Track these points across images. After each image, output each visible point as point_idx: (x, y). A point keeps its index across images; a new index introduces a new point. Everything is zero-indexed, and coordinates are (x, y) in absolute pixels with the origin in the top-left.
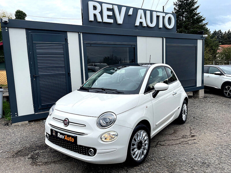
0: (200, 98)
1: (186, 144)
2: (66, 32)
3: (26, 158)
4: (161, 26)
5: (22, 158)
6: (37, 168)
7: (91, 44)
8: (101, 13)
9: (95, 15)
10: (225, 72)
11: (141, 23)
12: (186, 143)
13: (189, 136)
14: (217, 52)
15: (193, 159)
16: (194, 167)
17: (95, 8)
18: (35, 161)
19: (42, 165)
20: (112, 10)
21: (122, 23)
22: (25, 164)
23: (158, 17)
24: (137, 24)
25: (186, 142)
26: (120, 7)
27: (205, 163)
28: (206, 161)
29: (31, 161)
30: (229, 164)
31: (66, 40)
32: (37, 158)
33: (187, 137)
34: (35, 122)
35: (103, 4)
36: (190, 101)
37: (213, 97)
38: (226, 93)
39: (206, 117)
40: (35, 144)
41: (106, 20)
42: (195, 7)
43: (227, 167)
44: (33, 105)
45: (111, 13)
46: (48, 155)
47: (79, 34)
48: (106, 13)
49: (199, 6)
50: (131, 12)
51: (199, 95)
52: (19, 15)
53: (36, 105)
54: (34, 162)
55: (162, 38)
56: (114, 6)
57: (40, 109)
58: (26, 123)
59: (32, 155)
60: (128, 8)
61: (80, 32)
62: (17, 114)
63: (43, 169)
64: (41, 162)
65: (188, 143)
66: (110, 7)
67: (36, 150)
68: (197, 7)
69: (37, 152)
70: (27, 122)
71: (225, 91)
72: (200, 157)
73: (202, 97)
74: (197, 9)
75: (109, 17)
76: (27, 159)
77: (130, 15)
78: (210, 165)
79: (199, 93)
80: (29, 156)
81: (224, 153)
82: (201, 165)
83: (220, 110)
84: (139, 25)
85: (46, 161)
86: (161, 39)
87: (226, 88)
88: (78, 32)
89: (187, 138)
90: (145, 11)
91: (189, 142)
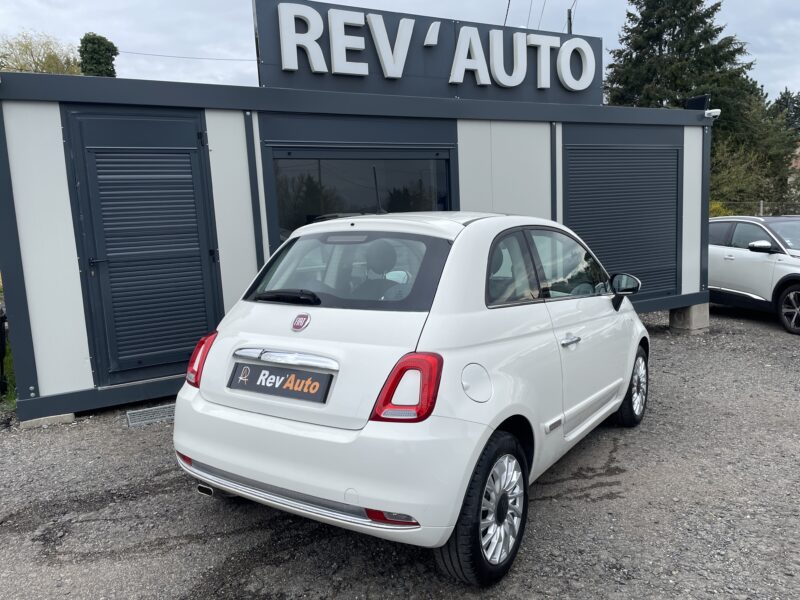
0: (693, 333)
1: (580, 498)
2: (202, 110)
3: (27, 540)
4: (544, 81)
5: (14, 539)
6: (49, 573)
7: (289, 150)
8: (325, 41)
9: (302, 51)
10: (787, 241)
11: (471, 74)
12: (582, 494)
13: (599, 471)
14: (790, 168)
15: (581, 552)
16: (577, 580)
17: (301, 25)
18: (53, 548)
19: (71, 562)
20: (364, 31)
21: (400, 76)
22: (17, 559)
23: (533, 50)
24: (457, 76)
25: (582, 490)
26: (392, 20)
27: (618, 566)
28: (626, 561)
29: (39, 549)
30: (706, 573)
31: (202, 137)
32: (59, 541)
33: (590, 474)
34: (96, 415)
35: (332, 13)
36: (655, 344)
37: (741, 332)
38: (790, 316)
39: (689, 403)
40: (71, 492)
41: (341, 65)
42: (707, 7)
43: (694, 583)
44: (88, 361)
45: (358, 43)
46: (98, 530)
47: (245, 115)
48: (341, 42)
49: (719, 5)
50: (432, 37)
51: (689, 323)
52: (94, 51)
53: (99, 361)
54: (47, 554)
55: (551, 123)
56: (371, 16)
57: (114, 373)
58: (66, 419)
59: (47, 529)
60: (422, 23)
61: (250, 111)
62: (37, 391)
63: (68, 578)
64: (71, 552)
65: (587, 496)
66: (358, 19)
67: (64, 514)
68: (712, 7)
69: (67, 518)
70: (69, 417)
71: (785, 310)
72: (610, 545)
73: (700, 332)
74: (712, 13)
75: (352, 55)
76: (27, 542)
77: (429, 47)
78: (634, 575)
79: (689, 316)
80: (37, 533)
81: (703, 533)
82: (602, 572)
83: (751, 379)
84: (461, 81)
85: (87, 551)
86: (545, 129)
87: (788, 298)
88: (244, 111)
89: (591, 478)
90: (484, 31)
91: (592, 491)
